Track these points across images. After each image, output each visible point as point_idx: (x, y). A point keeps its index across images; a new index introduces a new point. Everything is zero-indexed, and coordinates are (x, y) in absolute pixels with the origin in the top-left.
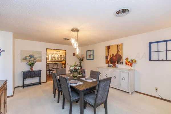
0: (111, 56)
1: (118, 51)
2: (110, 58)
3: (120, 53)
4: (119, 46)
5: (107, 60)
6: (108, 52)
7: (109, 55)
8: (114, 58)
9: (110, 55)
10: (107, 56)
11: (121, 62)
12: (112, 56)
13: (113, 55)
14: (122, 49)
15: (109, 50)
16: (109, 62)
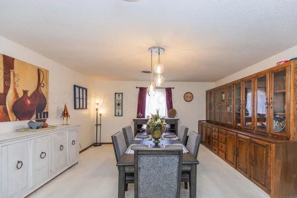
0: (16, 94)
1: (39, 84)
2: (15, 103)
3: (43, 90)
4: (41, 74)
6: (7, 79)
7: (11, 92)
8: (29, 102)
9: (15, 90)
11: (44, 113)
12: (21, 95)
13: (25, 92)
14: (47, 82)
15: (12, 74)
16: (11, 116)
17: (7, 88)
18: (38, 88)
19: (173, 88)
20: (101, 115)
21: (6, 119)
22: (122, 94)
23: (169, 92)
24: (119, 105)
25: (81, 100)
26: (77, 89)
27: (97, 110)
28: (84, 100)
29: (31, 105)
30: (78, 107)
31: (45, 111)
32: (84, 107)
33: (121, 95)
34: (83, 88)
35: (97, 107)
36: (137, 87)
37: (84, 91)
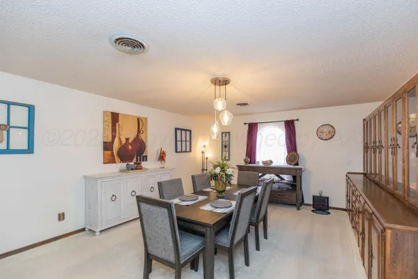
0: (121, 142)
1: (139, 131)
2: (120, 149)
3: (142, 136)
4: (141, 122)
5: (110, 152)
6: (114, 130)
7: (116, 140)
8: (130, 147)
9: (120, 139)
10: (110, 140)
11: (144, 157)
12: (124, 141)
13: (127, 139)
14: (146, 129)
15: (117, 125)
16: (117, 159)
17: (114, 137)
18: (138, 135)
19: (297, 120)
20: (207, 159)
21: (113, 161)
22: (229, 133)
23: (290, 126)
24: (226, 147)
25: (184, 143)
26: (179, 132)
27: (203, 152)
28: (188, 143)
29: (132, 150)
30: (179, 150)
31: (144, 155)
32: (188, 150)
33: (227, 134)
34: (186, 130)
35: (203, 149)
36: (245, 124)
37: (188, 133)
